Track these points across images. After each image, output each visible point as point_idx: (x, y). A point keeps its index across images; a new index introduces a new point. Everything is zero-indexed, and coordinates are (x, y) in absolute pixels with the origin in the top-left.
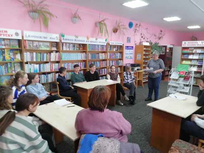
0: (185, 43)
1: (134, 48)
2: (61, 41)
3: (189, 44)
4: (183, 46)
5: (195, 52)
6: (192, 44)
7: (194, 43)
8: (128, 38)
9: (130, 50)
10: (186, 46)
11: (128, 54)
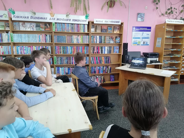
1: (153, 29)
2: (11, 19)
8: (138, 14)
9: (144, 32)
11: (139, 38)
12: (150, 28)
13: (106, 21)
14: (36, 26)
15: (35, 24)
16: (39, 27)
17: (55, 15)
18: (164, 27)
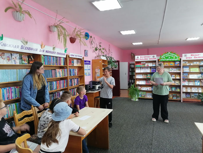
0: (138, 57)
3: (142, 58)
4: (136, 61)
5: (147, 66)
6: (144, 58)
7: (146, 57)
9: (88, 65)
10: (139, 60)
11: (86, 70)
12: (90, 62)
13: (76, 56)
15: (18, 55)
17: (45, 46)
18: (101, 62)
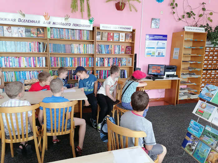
1: (170, 38)
8: (152, 19)
9: (159, 41)
12: (166, 36)
14: (26, 31)
15: (24, 28)
16: (30, 33)
